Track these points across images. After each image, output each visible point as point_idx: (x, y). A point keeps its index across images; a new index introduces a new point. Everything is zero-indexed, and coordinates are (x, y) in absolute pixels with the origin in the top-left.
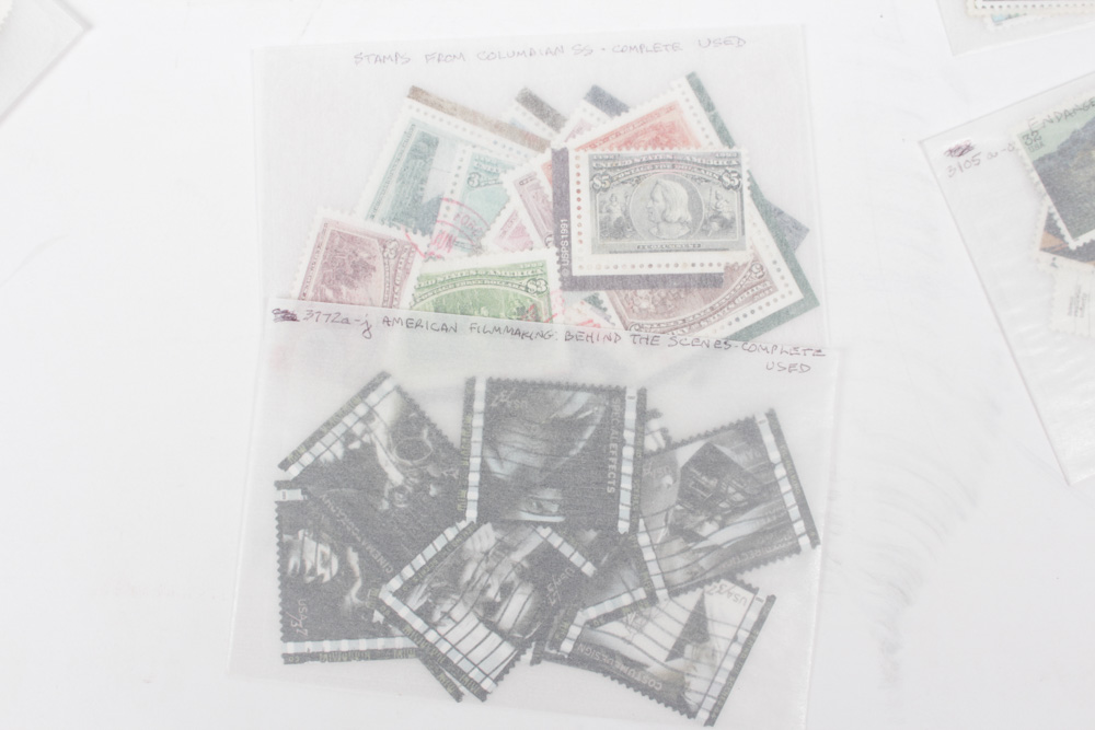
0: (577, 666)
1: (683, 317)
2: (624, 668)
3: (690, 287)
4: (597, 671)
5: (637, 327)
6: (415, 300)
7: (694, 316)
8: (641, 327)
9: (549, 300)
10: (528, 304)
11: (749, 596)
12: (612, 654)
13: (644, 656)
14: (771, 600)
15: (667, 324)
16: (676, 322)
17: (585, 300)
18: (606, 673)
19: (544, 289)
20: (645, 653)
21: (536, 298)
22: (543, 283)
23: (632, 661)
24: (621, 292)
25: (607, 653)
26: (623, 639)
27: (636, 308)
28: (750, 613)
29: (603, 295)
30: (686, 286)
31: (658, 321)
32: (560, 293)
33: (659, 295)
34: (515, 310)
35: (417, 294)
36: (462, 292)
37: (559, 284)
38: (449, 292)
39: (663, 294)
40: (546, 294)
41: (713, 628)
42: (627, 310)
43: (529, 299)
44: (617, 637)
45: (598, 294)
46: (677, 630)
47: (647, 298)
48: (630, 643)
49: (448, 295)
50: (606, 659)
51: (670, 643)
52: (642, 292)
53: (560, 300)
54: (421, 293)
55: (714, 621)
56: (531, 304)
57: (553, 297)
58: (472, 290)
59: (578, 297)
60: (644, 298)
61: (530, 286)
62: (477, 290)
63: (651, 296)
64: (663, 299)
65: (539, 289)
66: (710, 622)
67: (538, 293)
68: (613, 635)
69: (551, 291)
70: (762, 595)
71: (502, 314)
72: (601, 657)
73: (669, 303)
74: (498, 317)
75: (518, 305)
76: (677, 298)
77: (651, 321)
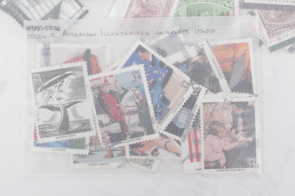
0: (5, 11)
1: (288, 23)
2: (22, 18)
3: (292, 10)
4: (12, 16)
5: (269, 26)
6: (179, 6)
7: (292, 23)
8: (271, 26)
9: (234, 11)
10: (225, 11)
11: (79, 7)
12: (20, 11)
13: (32, 16)
14: (87, 12)
15: (281, 25)
16: (285, 25)
17: (249, 13)
18: (15, 18)
19: (232, 6)
20: (32, 15)
21: (229, 9)
22: (232, 3)
23: (26, 16)
24: (263, 10)
25: (18, 10)
26: (26, 7)
27: (269, 18)
28: (77, 14)
29: (256, 11)
30: (290, 10)
31: (278, 24)
32: (239, 8)
33: (279, 13)
34: (219, 13)
35: (180, 4)
36: (198, 4)
37: (238, 4)
38: (193, 4)
39: (281, 13)
40: (233, 8)
41: (61, 15)
42: (265, 18)
43: (226, 9)
44: (24, 5)
45: (254, 11)
46: (47, 11)
47: (274, 14)
48: (28, 10)
49: (193, 5)
50: (17, 13)
51: (43, 15)
52: (272, 12)
53: (238, 11)
54: (182, 3)
55: (62, 12)
56: (226, 11)
57: (235, 10)
58: (202, 4)
59: (246, 11)
60: (273, 14)
61: (227, 4)
62: (205, 4)
63: (275, 13)
64: (280, 14)
65: (230, 6)
66: (61, 12)
67: (229, 7)
68: (22, 4)
69: (235, 7)
70: (84, 9)
71: (214, 15)
72: (15, 11)
73: (282, 17)
74: (212, 16)
75: (221, 11)
76: (286, 15)
77: (275, 24)
